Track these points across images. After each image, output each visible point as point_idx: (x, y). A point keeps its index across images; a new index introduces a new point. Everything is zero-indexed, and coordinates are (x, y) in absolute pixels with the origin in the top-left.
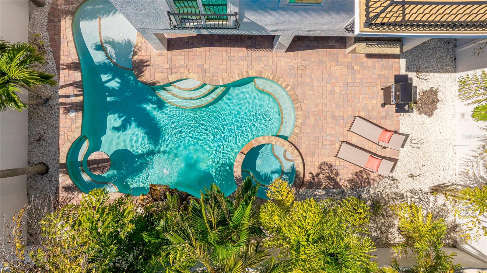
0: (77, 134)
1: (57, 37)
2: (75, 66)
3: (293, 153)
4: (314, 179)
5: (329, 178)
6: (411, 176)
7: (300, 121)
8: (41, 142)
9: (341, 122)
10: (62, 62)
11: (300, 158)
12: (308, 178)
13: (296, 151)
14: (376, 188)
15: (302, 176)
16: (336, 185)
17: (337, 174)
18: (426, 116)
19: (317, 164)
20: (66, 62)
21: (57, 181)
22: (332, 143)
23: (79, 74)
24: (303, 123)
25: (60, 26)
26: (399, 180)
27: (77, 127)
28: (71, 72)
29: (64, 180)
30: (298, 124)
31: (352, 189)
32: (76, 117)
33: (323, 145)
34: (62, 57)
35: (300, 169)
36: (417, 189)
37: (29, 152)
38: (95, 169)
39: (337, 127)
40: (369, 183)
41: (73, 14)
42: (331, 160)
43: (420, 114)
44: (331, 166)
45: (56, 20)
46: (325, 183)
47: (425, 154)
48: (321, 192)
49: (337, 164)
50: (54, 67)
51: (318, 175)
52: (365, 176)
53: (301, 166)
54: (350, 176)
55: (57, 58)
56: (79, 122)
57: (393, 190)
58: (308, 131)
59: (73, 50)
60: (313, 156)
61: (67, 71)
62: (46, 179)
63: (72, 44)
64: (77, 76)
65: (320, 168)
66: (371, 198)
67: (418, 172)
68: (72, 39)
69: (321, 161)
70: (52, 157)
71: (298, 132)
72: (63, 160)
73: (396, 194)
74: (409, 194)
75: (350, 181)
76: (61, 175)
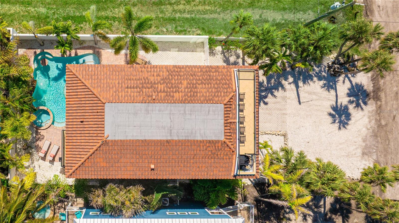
0: (54, 55)
1: (86, 48)
2: (76, 54)
3: (47, 126)
4: (39, 133)
5: (39, 138)
6: (40, 167)
7: (58, 128)
8: (51, 44)
9: (58, 142)
10: (77, 50)
11: (46, 128)
12: (39, 131)
13: (48, 127)
14: (36, 154)
15: (40, 129)
16: (37, 141)
17: (40, 141)
18: (60, 171)
19: (44, 134)
20: (78, 51)
21: (38, 49)
22: (51, 139)
23: (74, 56)
24: (57, 129)
25: (89, 49)
26: (38, 162)
27: (56, 55)
28: (74, 53)
29: (38, 51)
30: (57, 128)
31: (35, 146)
32: (59, 55)
33: (50, 136)
34: (79, 50)
35: (42, 128)
36: (35, 169)
37: (47, 40)
38: (42, 61)
39: (56, 141)
40: (37, 151)
41: (94, 53)
42: (45, 138)
43: (61, 169)
44: (43, 139)
45: (91, 48)
46: (38, 137)
47: (47, 171)
48: (34, 135)
49: (44, 141)
50: (76, 48)
51: (40, 134)
52: (40, 150)
53: (43, 129)
54: (40, 145)
55: (79, 49)
56: (58, 56)
57: (35, 160)
58: (55, 131)
59: (82, 54)
60: (46, 133)
61: (75, 52)
62: (39, 45)
63: (84, 53)
64: (73, 55)
65: (43, 135)
66: (32, 152)
67: (41, 169)
68: (85, 53)
69: (45, 135)
70: (46, 47)
71: (55, 128)
72: (45, 51)
73: (34, 161)
74: (33, 166)
75: (38, 145)
76: (40, 50)
